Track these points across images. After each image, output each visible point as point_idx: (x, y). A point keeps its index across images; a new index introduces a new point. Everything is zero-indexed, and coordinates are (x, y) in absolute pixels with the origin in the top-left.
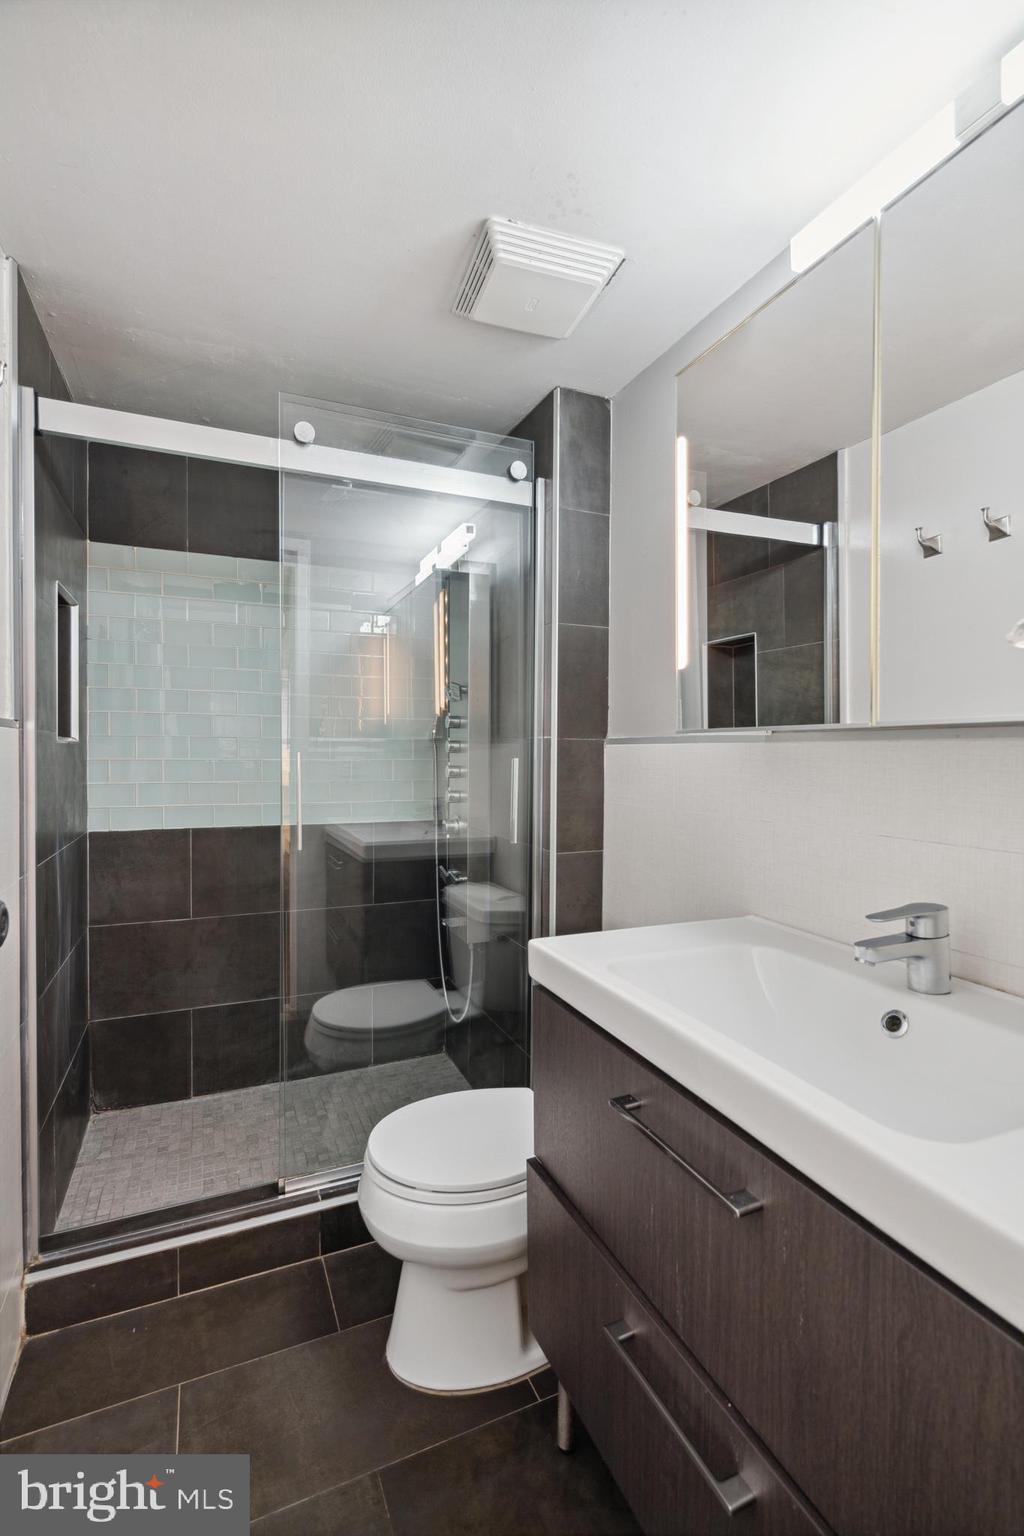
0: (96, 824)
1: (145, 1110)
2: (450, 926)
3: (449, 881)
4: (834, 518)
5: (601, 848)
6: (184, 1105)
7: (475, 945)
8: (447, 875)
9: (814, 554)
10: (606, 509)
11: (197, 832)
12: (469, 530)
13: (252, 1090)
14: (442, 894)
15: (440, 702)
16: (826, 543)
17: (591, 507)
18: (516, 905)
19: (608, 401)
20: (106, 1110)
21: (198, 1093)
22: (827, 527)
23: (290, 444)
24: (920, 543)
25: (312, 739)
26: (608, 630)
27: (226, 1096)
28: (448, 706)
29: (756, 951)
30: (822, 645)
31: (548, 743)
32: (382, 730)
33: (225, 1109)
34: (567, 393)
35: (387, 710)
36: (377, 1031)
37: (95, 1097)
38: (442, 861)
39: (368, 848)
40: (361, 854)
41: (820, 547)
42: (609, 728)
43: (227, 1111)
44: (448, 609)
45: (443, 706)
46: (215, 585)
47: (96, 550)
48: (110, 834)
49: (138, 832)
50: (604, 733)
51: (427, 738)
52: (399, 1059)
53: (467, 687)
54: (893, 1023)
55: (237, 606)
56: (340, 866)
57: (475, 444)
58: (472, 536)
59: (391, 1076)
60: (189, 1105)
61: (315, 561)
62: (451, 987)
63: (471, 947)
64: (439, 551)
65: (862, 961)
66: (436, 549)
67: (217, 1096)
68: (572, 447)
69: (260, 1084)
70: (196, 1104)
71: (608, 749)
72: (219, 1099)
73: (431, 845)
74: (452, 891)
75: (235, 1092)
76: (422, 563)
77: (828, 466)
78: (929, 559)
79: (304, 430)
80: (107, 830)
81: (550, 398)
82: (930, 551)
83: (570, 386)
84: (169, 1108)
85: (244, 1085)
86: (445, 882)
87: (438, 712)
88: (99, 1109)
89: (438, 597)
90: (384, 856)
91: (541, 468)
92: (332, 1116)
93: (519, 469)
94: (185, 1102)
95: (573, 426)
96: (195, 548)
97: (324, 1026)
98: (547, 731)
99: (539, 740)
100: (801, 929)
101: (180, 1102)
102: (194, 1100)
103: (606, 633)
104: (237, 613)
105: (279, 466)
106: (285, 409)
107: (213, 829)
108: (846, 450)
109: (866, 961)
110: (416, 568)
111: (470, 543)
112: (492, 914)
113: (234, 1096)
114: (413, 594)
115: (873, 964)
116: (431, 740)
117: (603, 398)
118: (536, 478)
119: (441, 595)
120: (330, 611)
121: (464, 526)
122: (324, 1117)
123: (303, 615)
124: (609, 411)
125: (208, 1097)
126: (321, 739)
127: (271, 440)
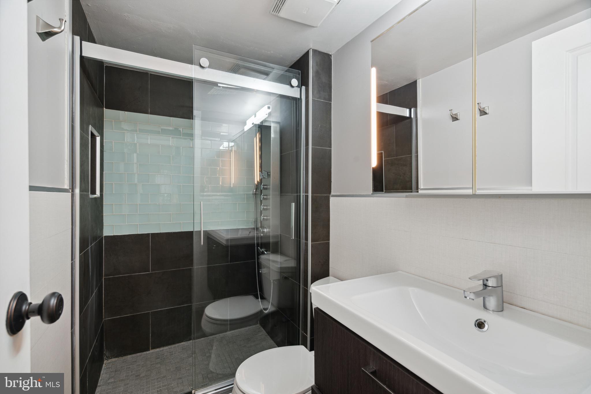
0: (107, 232)
1: (129, 357)
2: (263, 272)
3: (263, 253)
4: (416, 106)
5: (329, 240)
6: (147, 354)
7: (273, 280)
8: (261, 251)
9: (408, 121)
10: (330, 100)
11: (152, 234)
12: (269, 108)
13: (177, 345)
14: (258, 259)
15: (257, 178)
16: (412, 116)
17: (325, 99)
18: (292, 263)
19: (331, 55)
20: (111, 358)
21: (153, 348)
22: (412, 110)
23: (198, 67)
24: (451, 116)
25: (202, 194)
26: (331, 149)
27: (165, 348)
28: (261, 180)
29: (411, 289)
30: (411, 156)
31: (307, 197)
32: (231, 190)
33: (165, 355)
34: (315, 51)
35: (233, 181)
36: (231, 320)
37: (106, 353)
38: (258, 245)
39: (227, 240)
40: (224, 242)
41: (410, 117)
42: (332, 190)
43: (166, 356)
44: (261, 140)
45: (258, 180)
46: (162, 129)
47: (108, 113)
48: (114, 236)
49: (127, 235)
50: (330, 192)
51: (251, 193)
52: (240, 328)
53: (270, 172)
54: (480, 325)
55: (171, 138)
56: (215, 247)
57: (275, 71)
58: (270, 111)
59: (237, 336)
60: (149, 354)
61: (203, 119)
62: (263, 298)
63: (272, 281)
64: (255, 116)
65: (468, 298)
66: (254, 116)
67: (161, 349)
68: (317, 74)
69: (180, 343)
70: (153, 353)
71: (332, 199)
72: (163, 350)
73: (253, 238)
74: (263, 257)
75: (169, 347)
76: (247, 122)
77: (413, 86)
78: (454, 122)
79: (204, 62)
80: (113, 235)
81: (308, 53)
82: (455, 118)
83: (315, 49)
84: (140, 356)
85: (174, 343)
86: (260, 254)
87: (256, 183)
88: (108, 358)
89: (256, 135)
90: (234, 243)
91: (304, 82)
92: (213, 356)
93: (295, 82)
94: (148, 352)
95: (317, 65)
96: (151, 113)
97: (209, 318)
98: (307, 191)
99: (303, 195)
100: (424, 278)
101: (145, 353)
102: (151, 351)
103: (330, 151)
104: (171, 141)
105: (193, 77)
106: (196, 53)
107: (160, 233)
108: (421, 79)
109: (470, 298)
110: (244, 123)
111: (269, 113)
112: (281, 268)
113: (169, 349)
114: (244, 134)
115: (473, 300)
116: (253, 194)
117: (329, 54)
118: (301, 86)
119: (258, 134)
120: (211, 140)
121: (266, 106)
122: (210, 356)
123: (198, 142)
124: (331, 60)
125: (158, 350)
126: (205, 194)
127: (190, 65)
